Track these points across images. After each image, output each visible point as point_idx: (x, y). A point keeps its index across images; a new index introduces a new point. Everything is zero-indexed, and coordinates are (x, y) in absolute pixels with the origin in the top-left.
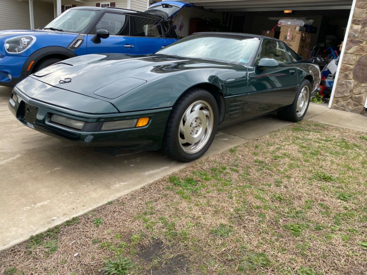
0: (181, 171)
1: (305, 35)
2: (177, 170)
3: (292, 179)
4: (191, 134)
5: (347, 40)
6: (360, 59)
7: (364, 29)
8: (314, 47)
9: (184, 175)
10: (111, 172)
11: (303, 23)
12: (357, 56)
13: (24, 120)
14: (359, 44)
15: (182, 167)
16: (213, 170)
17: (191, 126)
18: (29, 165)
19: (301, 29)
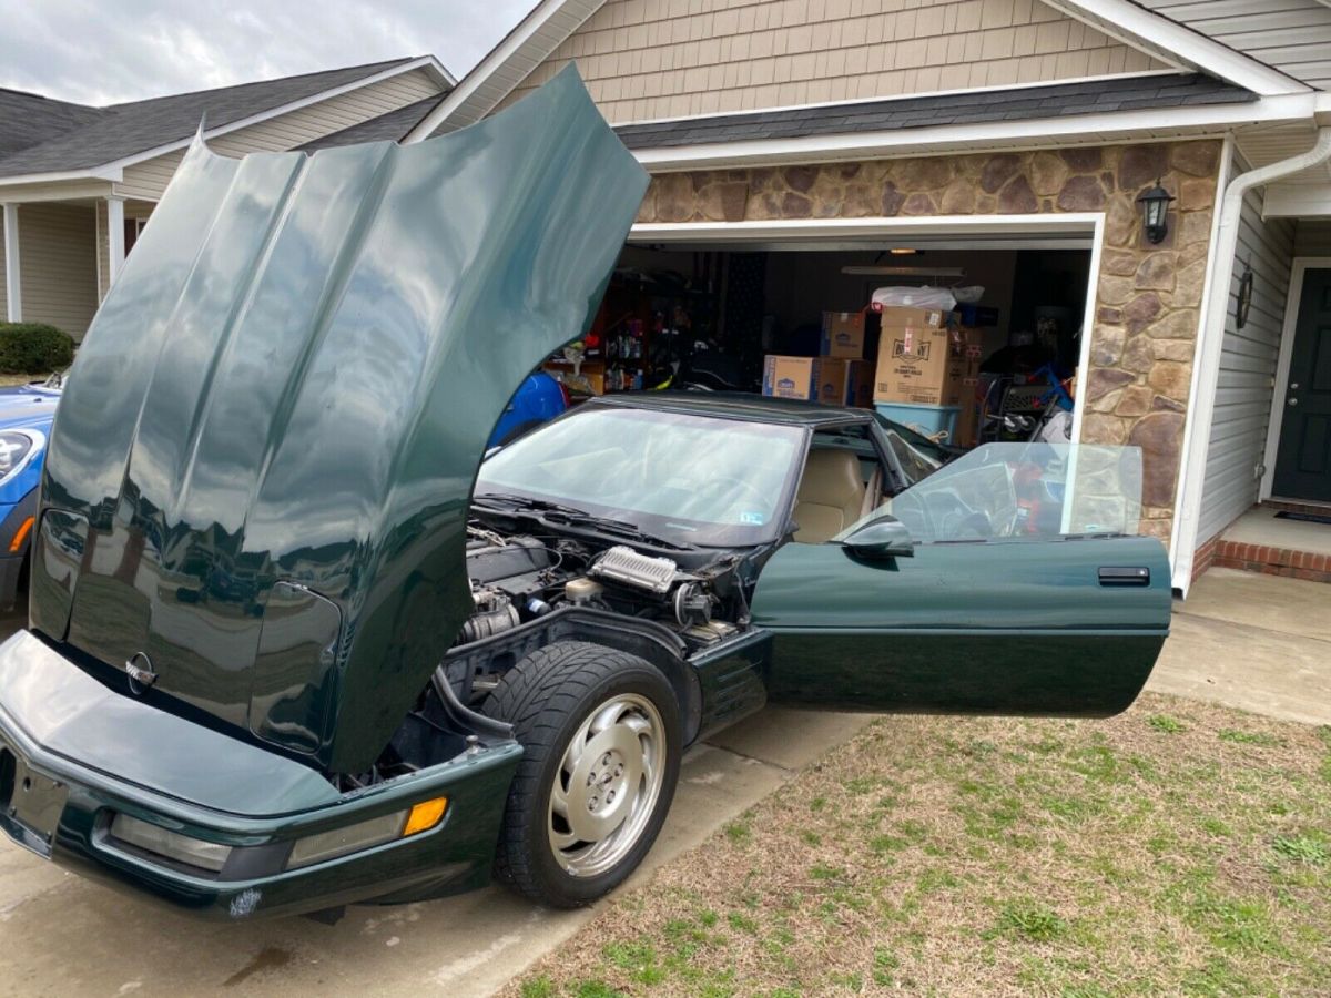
0: (565, 951)
1: (962, 336)
2: (551, 948)
3: (930, 945)
4: (591, 809)
5: (1088, 373)
6: (1133, 432)
7: (1135, 338)
8: (993, 383)
9: (571, 966)
10: (320, 982)
11: (949, 299)
12: (1123, 422)
13: (12, 819)
14: (1124, 384)
15: (566, 930)
16: (673, 930)
17: (589, 784)
18: (26, 980)
19: (947, 321)
